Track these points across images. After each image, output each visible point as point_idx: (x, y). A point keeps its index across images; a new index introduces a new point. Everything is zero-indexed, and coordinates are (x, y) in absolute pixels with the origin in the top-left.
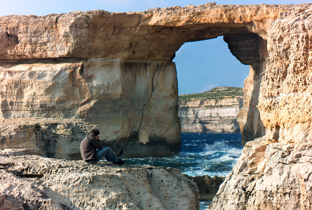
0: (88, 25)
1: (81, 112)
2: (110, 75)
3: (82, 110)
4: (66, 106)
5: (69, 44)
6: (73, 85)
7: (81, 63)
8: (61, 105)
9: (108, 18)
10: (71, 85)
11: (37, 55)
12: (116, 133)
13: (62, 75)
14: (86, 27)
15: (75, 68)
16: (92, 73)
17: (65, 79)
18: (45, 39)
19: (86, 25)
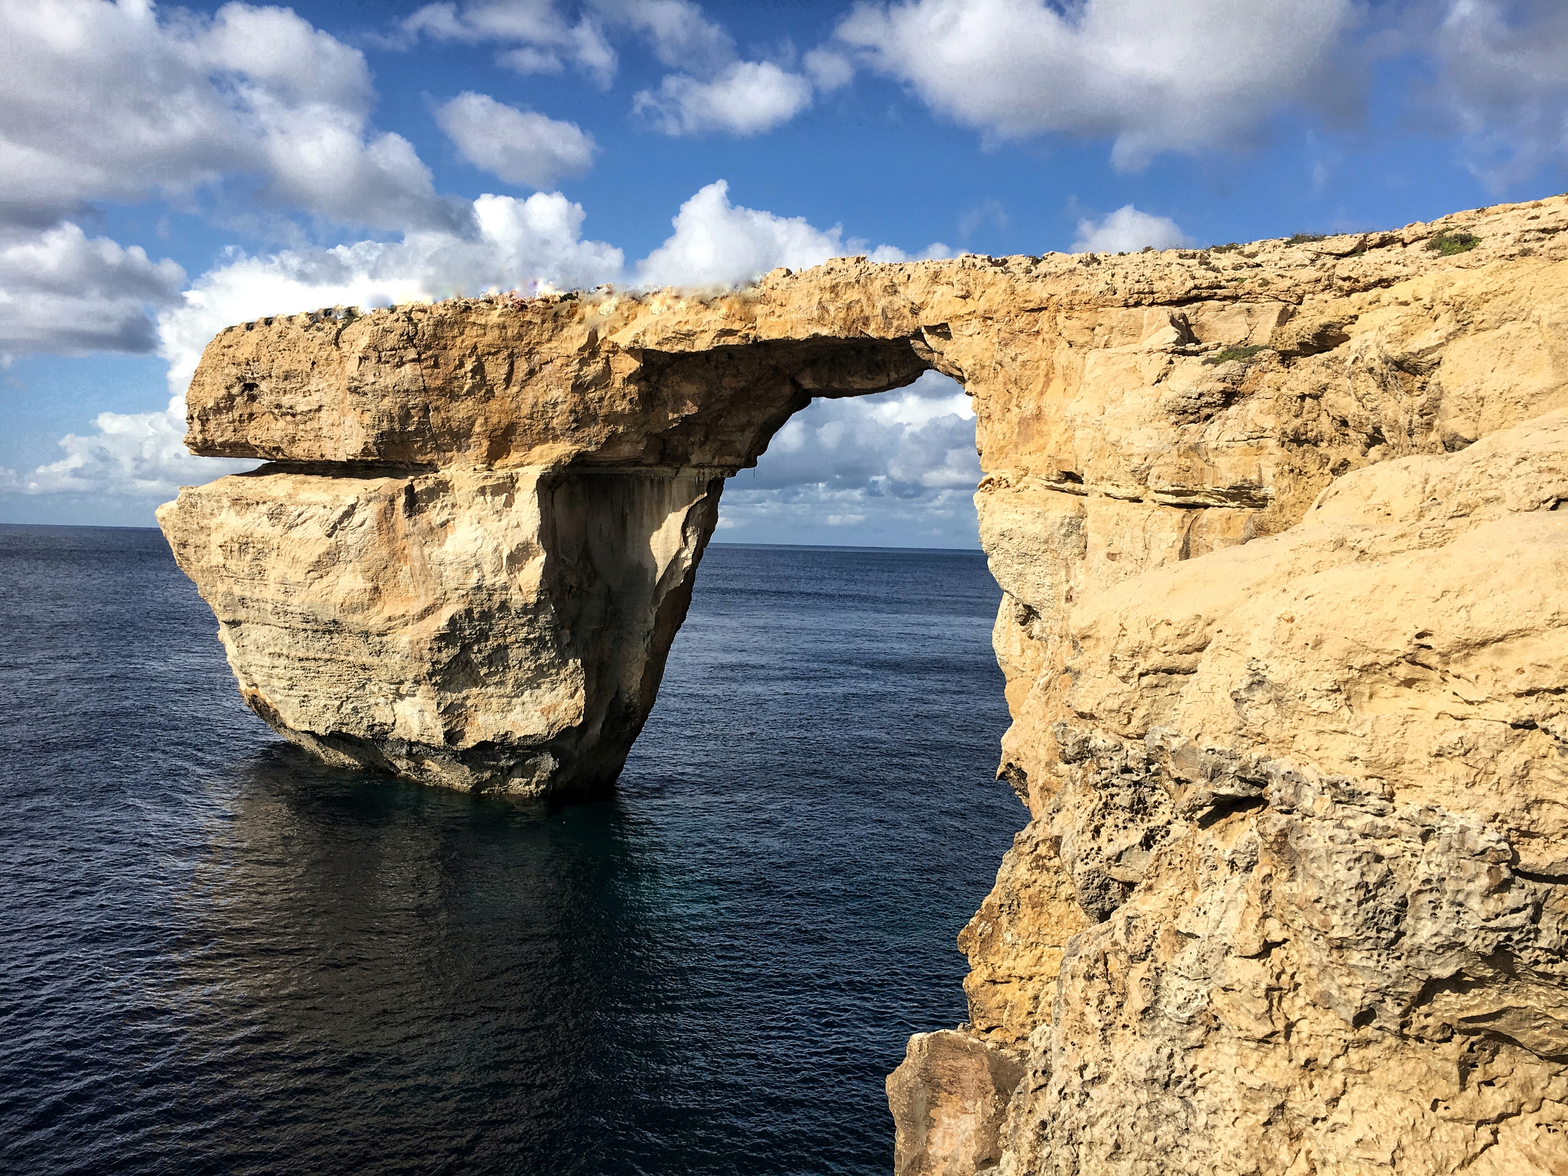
0: (419, 354)
1: (411, 642)
2: (504, 522)
3: (415, 638)
4: (371, 623)
5: (367, 419)
6: (393, 554)
7: (406, 483)
8: (358, 618)
9: (484, 327)
10: (384, 552)
11: (299, 452)
12: (546, 712)
13: (357, 519)
14: (413, 360)
15: (392, 501)
16: (444, 516)
17: (365, 534)
18: (313, 401)
19: (412, 354)
